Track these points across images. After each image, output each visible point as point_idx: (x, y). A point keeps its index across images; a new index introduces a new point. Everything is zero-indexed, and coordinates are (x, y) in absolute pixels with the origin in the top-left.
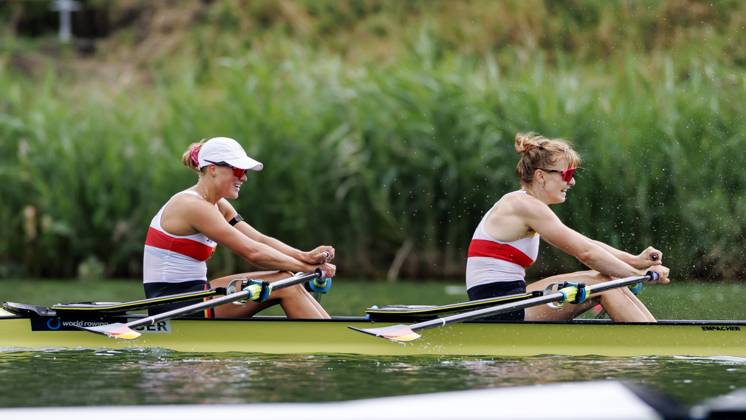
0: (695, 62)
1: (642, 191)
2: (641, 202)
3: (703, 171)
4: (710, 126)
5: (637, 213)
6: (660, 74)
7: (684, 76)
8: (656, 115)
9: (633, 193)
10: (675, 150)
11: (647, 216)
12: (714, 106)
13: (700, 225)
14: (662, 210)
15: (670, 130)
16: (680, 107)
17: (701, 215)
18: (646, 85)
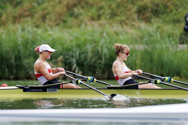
0: (26, 26)
1: (13, 58)
2: (13, 61)
3: (28, 53)
4: (30, 42)
5: (12, 64)
6: (17, 29)
7: (23, 30)
8: (16, 39)
9: (11, 58)
10: (21, 48)
11: (14, 64)
12: (31, 37)
13: (27, 66)
14: (18, 63)
15: (20, 43)
16: (22, 37)
17: (28, 64)
18: (14, 32)
